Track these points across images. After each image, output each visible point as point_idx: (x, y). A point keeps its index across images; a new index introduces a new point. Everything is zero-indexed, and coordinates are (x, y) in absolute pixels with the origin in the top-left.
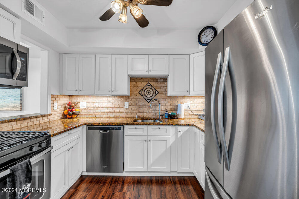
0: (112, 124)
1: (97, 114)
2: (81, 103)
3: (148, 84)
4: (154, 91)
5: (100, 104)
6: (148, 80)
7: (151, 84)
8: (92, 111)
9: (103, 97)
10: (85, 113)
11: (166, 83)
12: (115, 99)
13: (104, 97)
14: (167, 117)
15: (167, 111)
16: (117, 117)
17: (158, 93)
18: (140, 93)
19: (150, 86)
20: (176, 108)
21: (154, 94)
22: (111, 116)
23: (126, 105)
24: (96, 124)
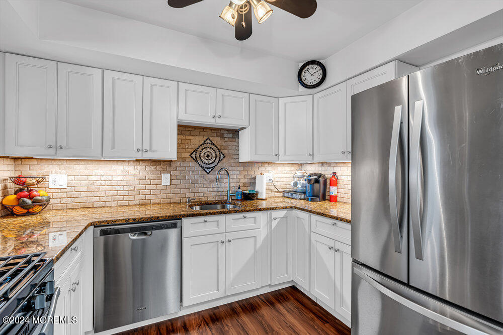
0: (158, 217)
1: (97, 199)
2: (52, 177)
3: (207, 140)
4: (218, 153)
5: (105, 178)
6: (206, 133)
7: (211, 141)
8: (83, 194)
9: (111, 163)
10: (64, 201)
11: (237, 140)
12: (141, 167)
13: (115, 163)
14: (239, 197)
15: (239, 188)
16: (146, 204)
17: (223, 158)
18: (192, 157)
19: (210, 143)
20: (253, 182)
21: (218, 159)
23: (166, 179)
24: (120, 222)
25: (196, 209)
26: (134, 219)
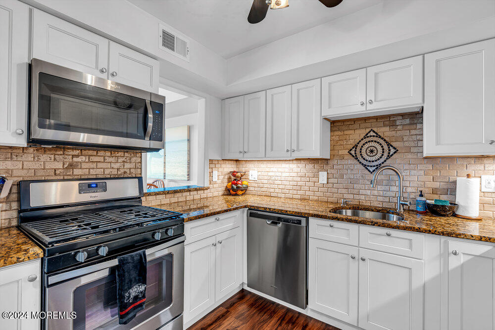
0: (287, 211)
1: (272, 190)
2: (251, 172)
3: (369, 132)
4: (386, 147)
5: (278, 174)
6: (368, 125)
7: (376, 133)
8: (266, 186)
9: (281, 162)
10: (256, 189)
11: (419, 126)
12: (302, 165)
13: (284, 162)
14: (420, 208)
15: (421, 195)
16: (305, 199)
17: (395, 153)
18: (351, 154)
19: (374, 136)
20: (452, 189)
21: (386, 154)
22: (295, 196)
23: (323, 177)
24: (261, 209)
25: (346, 212)
26: (270, 209)
